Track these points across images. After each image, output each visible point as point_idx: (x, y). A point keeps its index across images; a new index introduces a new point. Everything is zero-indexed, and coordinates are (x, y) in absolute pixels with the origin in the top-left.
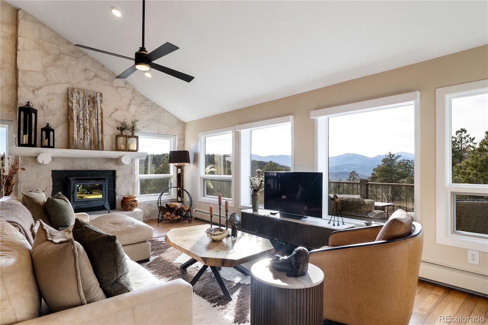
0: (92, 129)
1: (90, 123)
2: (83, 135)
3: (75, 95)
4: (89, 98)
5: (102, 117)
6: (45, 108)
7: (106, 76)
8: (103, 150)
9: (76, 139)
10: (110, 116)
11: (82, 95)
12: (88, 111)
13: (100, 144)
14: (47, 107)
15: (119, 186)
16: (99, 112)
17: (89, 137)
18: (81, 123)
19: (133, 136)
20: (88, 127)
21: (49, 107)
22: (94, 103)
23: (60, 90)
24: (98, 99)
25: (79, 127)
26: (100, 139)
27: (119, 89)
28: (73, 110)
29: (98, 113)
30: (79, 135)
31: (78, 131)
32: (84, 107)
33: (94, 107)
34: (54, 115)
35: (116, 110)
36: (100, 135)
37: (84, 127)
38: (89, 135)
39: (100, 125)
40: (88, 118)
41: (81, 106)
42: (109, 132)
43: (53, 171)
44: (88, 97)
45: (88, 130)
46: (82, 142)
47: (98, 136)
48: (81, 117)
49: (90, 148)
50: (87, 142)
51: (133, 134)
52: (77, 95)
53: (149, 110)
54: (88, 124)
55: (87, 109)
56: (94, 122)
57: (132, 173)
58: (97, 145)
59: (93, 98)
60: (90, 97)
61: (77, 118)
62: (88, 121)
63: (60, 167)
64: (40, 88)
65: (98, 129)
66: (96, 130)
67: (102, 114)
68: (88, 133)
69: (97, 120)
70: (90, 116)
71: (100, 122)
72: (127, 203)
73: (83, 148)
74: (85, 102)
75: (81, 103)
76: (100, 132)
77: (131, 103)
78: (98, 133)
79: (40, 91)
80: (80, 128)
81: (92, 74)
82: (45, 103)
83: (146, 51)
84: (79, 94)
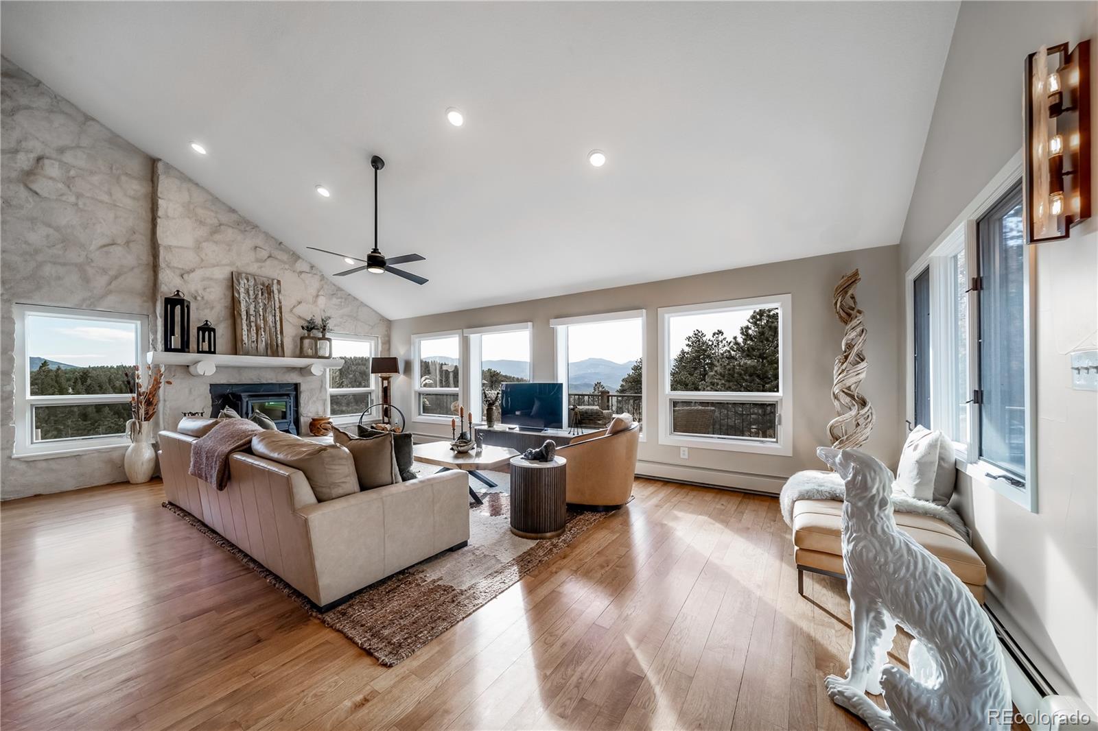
0: (267, 329)
1: (265, 319)
2: (255, 336)
3: (242, 282)
4: (262, 287)
5: (281, 313)
6: (199, 298)
7: (285, 257)
8: (284, 357)
9: (246, 342)
10: (291, 311)
11: (252, 282)
12: (261, 304)
13: (280, 349)
14: (203, 298)
15: (305, 404)
16: (277, 306)
17: (263, 339)
18: (252, 320)
19: (324, 338)
20: (262, 326)
21: (205, 298)
22: (269, 294)
23: (222, 274)
24: (275, 288)
25: (249, 326)
26: (279, 342)
27: (303, 275)
28: (240, 302)
29: (275, 307)
30: (250, 336)
31: (249, 331)
32: (255, 298)
33: (269, 299)
34: (212, 308)
35: (300, 303)
36: (279, 336)
37: (256, 326)
38: (264, 337)
39: (278, 323)
40: (261, 313)
41: (252, 297)
42: (290, 332)
43: (211, 385)
44: (261, 284)
45: (262, 330)
46: (254, 345)
47: (277, 338)
48: (252, 312)
49: (265, 354)
50: (262, 346)
51: (324, 336)
52: (246, 282)
53: (343, 304)
54: (262, 321)
55: (260, 301)
56: (270, 319)
57: (322, 387)
58: (275, 349)
59: (267, 287)
60: (263, 285)
61: (247, 313)
62: (262, 317)
63: (223, 380)
64: (192, 271)
65: (276, 328)
66: (273, 330)
67: (280, 308)
68: (263, 333)
69: (275, 316)
70: (265, 310)
71: (278, 318)
72: (319, 426)
73: (257, 353)
74: (256, 292)
75: (251, 293)
76: (279, 332)
77: (319, 294)
78: (276, 334)
79: (192, 275)
80: (251, 326)
81: (264, 254)
82: (200, 292)
83: (380, 253)
84: (248, 280)
